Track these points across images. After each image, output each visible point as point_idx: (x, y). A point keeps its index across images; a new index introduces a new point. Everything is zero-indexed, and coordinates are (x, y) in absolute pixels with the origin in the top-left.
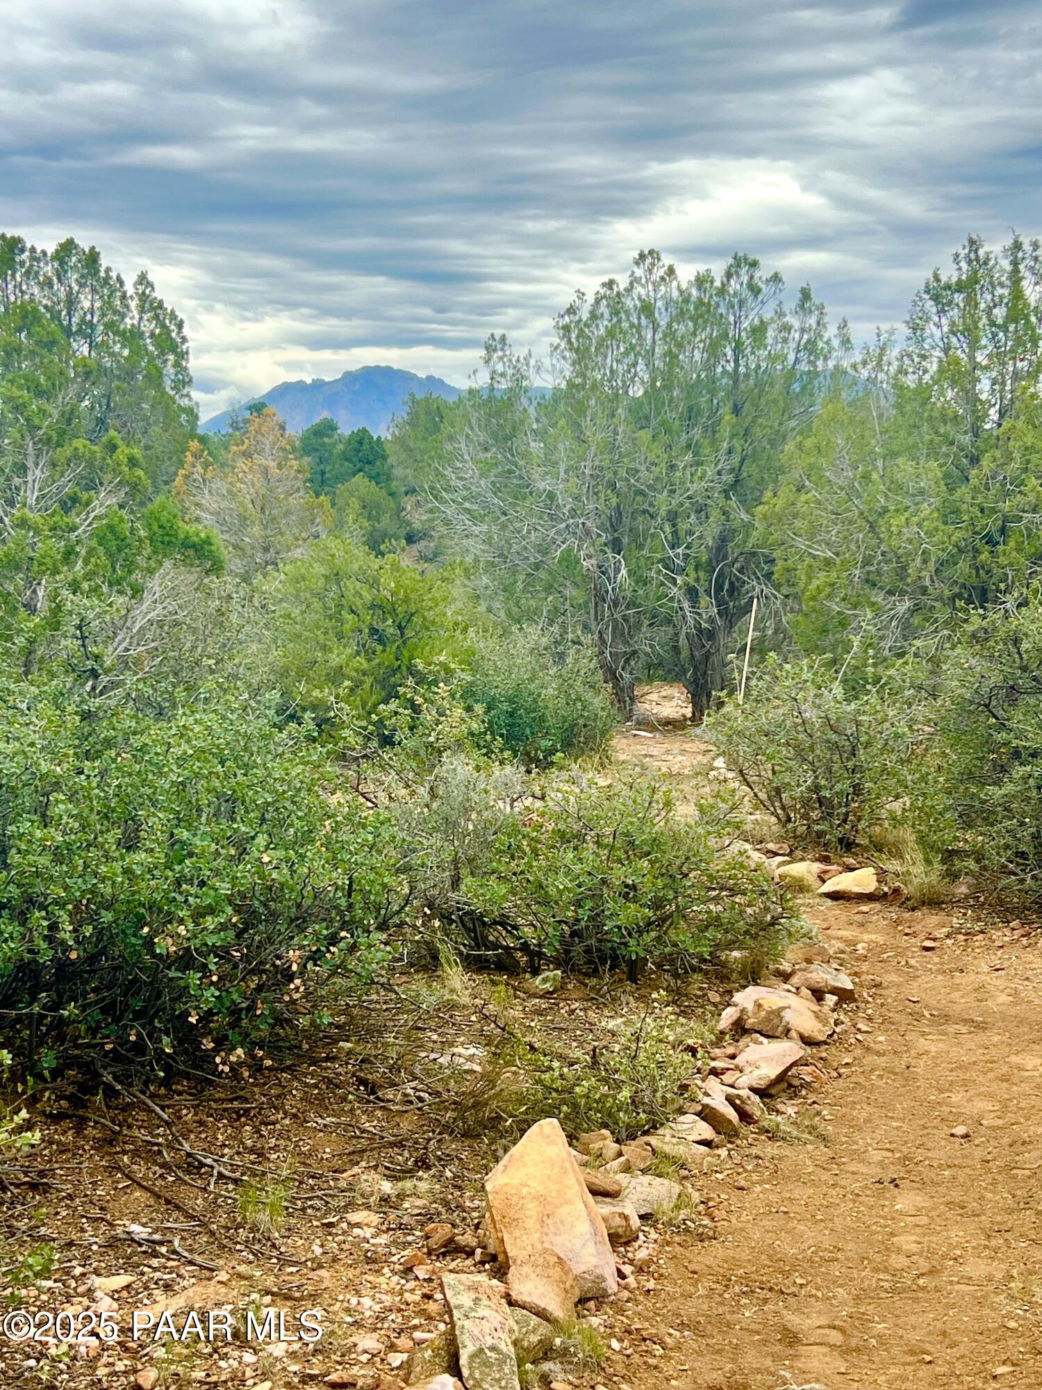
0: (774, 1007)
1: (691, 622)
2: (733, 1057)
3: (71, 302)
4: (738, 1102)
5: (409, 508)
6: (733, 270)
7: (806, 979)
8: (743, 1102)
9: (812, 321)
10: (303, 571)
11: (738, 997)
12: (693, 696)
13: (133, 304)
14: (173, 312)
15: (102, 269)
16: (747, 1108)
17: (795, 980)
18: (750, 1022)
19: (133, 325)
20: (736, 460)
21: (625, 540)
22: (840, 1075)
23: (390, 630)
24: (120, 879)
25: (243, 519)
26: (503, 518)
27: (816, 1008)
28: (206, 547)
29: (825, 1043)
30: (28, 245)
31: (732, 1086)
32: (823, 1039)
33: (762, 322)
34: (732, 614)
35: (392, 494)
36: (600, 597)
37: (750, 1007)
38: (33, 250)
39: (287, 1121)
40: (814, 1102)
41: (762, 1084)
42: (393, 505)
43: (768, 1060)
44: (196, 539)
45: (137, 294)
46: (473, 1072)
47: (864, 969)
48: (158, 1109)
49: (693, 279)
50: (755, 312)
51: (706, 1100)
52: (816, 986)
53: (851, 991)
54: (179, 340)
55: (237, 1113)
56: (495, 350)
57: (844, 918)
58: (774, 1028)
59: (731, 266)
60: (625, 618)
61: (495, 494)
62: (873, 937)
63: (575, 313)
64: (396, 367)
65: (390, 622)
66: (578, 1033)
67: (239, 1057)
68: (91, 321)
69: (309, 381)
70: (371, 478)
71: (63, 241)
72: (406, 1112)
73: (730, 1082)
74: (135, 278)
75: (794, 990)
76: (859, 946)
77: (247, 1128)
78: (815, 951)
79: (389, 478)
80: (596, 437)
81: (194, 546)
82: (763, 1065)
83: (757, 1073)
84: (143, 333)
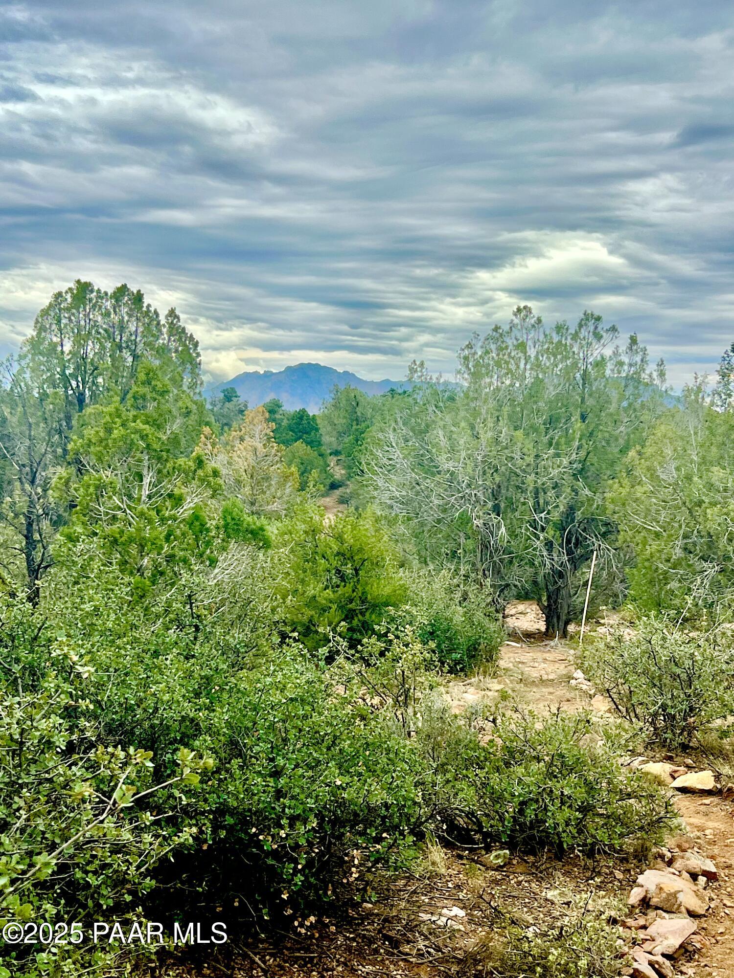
0: (672, 891)
1: (548, 566)
2: (644, 927)
3: (122, 328)
4: (657, 966)
5: (332, 465)
6: (583, 322)
7: (686, 865)
8: (660, 966)
9: (638, 359)
10: (290, 528)
11: (641, 879)
12: (547, 617)
13: (165, 330)
14: (191, 335)
15: (145, 305)
16: (663, 971)
17: (678, 864)
18: (654, 901)
19: (163, 344)
20: (583, 453)
21: (502, 505)
22: (717, 942)
23: (348, 570)
24: (242, 796)
25: (238, 482)
26: (418, 488)
27: (695, 888)
28: (260, 532)
29: (704, 916)
30: (96, 288)
31: (650, 953)
32: (703, 913)
33: (602, 358)
34: (578, 561)
35: (321, 455)
36: (485, 546)
37: (652, 888)
38: (99, 291)
39: (340, 969)
40: (706, 965)
41: (670, 951)
42: (321, 463)
43: (674, 933)
44: (254, 527)
45: (168, 323)
46: (460, 930)
47: (716, 851)
48: (252, 955)
49: (554, 327)
50: (598, 351)
51: (636, 965)
52: (693, 870)
53: (715, 873)
54: (194, 355)
55: (304, 960)
56: (416, 371)
57: (692, 808)
58: (670, 907)
59: (582, 320)
60: (501, 560)
61: (413, 470)
62: (716, 825)
63: (472, 348)
64: (322, 364)
65: (349, 566)
66: (527, 900)
67: (311, 923)
68: (135, 340)
69: (262, 372)
70: (308, 443)
71: (119, 285)
72: (422, 964)
73: (649, 950)
74: (167, 312)
75: (677, 873)
76: (707, 832)
77: (314, 973)
78: (684, 839)
79: (320, 444)
80: (486, 436)
81: (252, 532)
82: (670, 937)
83: (666, 943)
84: (170, 350)
